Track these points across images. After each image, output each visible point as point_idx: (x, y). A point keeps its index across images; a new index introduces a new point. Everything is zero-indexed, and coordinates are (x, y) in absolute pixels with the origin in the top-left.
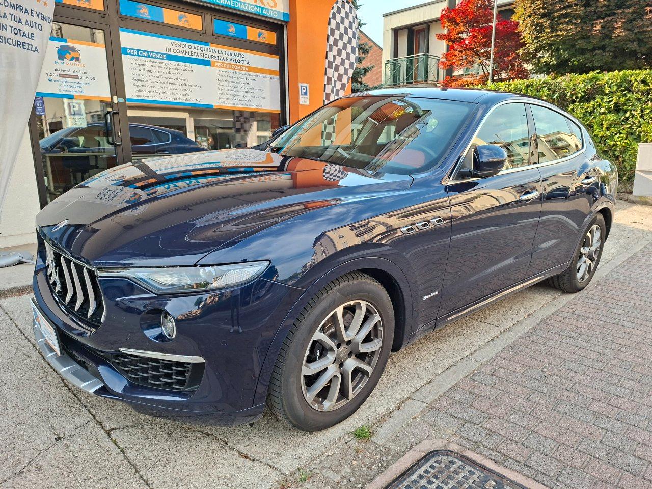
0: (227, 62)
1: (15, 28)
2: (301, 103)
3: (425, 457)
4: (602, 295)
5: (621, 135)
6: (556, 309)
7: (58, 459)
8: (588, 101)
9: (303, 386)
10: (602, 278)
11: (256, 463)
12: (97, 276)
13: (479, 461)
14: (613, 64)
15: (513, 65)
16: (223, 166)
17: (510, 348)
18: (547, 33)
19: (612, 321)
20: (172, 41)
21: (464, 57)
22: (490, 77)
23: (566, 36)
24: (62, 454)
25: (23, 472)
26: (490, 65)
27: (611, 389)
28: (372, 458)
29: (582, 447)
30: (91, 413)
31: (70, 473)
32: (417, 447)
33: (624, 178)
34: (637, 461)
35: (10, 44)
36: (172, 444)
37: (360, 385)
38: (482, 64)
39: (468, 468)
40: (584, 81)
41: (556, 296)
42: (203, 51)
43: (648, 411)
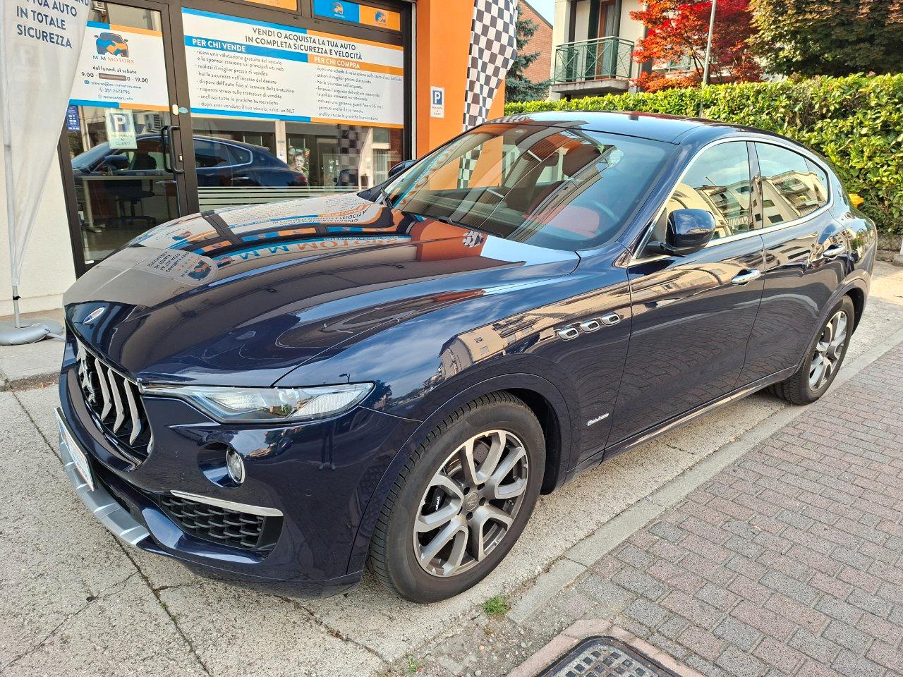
0: (331, 56)
1: (39, 14)
2: (432, 115)
3: (578, 645)
4: (842, 408)
5: (890, 168)
6: (775, 430)
7: (89, 628)
8: (844, 116)
9: (416, 544)
10: (845, 384)
11: (350, 644)
12: (141, 394)
13: (651, 655)
14: (884, 63)
15: (739, 59)
16: (321, 222)
17: (705, 487)
18: (791, 17)
19: (854, 450)
20: (256, 27)
21: (669, 46)
22: (705, 77)
23: (818, 21)
24: (96, 621)
25: (44, 645)
26: (706, 58)
27: (844, 555)
28: (507, 642)
29: (795, 643)
30: (134, 564)
31: (105, 648)
32: (569, 631)
33: (890, 230)
34: (870, 666)
35: (33, 37)
36: (238, 612)
37: (495, 541)
38: (694, 56)
39: (636, 664)
40: (840, 87)
41: (777, 408)
42: (298, 40)
43: (892, 591)
